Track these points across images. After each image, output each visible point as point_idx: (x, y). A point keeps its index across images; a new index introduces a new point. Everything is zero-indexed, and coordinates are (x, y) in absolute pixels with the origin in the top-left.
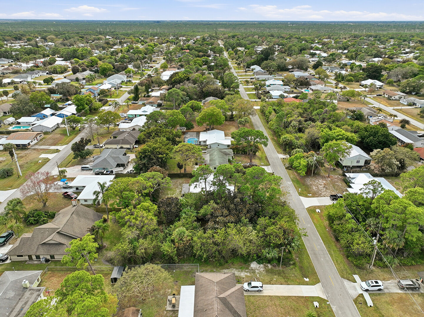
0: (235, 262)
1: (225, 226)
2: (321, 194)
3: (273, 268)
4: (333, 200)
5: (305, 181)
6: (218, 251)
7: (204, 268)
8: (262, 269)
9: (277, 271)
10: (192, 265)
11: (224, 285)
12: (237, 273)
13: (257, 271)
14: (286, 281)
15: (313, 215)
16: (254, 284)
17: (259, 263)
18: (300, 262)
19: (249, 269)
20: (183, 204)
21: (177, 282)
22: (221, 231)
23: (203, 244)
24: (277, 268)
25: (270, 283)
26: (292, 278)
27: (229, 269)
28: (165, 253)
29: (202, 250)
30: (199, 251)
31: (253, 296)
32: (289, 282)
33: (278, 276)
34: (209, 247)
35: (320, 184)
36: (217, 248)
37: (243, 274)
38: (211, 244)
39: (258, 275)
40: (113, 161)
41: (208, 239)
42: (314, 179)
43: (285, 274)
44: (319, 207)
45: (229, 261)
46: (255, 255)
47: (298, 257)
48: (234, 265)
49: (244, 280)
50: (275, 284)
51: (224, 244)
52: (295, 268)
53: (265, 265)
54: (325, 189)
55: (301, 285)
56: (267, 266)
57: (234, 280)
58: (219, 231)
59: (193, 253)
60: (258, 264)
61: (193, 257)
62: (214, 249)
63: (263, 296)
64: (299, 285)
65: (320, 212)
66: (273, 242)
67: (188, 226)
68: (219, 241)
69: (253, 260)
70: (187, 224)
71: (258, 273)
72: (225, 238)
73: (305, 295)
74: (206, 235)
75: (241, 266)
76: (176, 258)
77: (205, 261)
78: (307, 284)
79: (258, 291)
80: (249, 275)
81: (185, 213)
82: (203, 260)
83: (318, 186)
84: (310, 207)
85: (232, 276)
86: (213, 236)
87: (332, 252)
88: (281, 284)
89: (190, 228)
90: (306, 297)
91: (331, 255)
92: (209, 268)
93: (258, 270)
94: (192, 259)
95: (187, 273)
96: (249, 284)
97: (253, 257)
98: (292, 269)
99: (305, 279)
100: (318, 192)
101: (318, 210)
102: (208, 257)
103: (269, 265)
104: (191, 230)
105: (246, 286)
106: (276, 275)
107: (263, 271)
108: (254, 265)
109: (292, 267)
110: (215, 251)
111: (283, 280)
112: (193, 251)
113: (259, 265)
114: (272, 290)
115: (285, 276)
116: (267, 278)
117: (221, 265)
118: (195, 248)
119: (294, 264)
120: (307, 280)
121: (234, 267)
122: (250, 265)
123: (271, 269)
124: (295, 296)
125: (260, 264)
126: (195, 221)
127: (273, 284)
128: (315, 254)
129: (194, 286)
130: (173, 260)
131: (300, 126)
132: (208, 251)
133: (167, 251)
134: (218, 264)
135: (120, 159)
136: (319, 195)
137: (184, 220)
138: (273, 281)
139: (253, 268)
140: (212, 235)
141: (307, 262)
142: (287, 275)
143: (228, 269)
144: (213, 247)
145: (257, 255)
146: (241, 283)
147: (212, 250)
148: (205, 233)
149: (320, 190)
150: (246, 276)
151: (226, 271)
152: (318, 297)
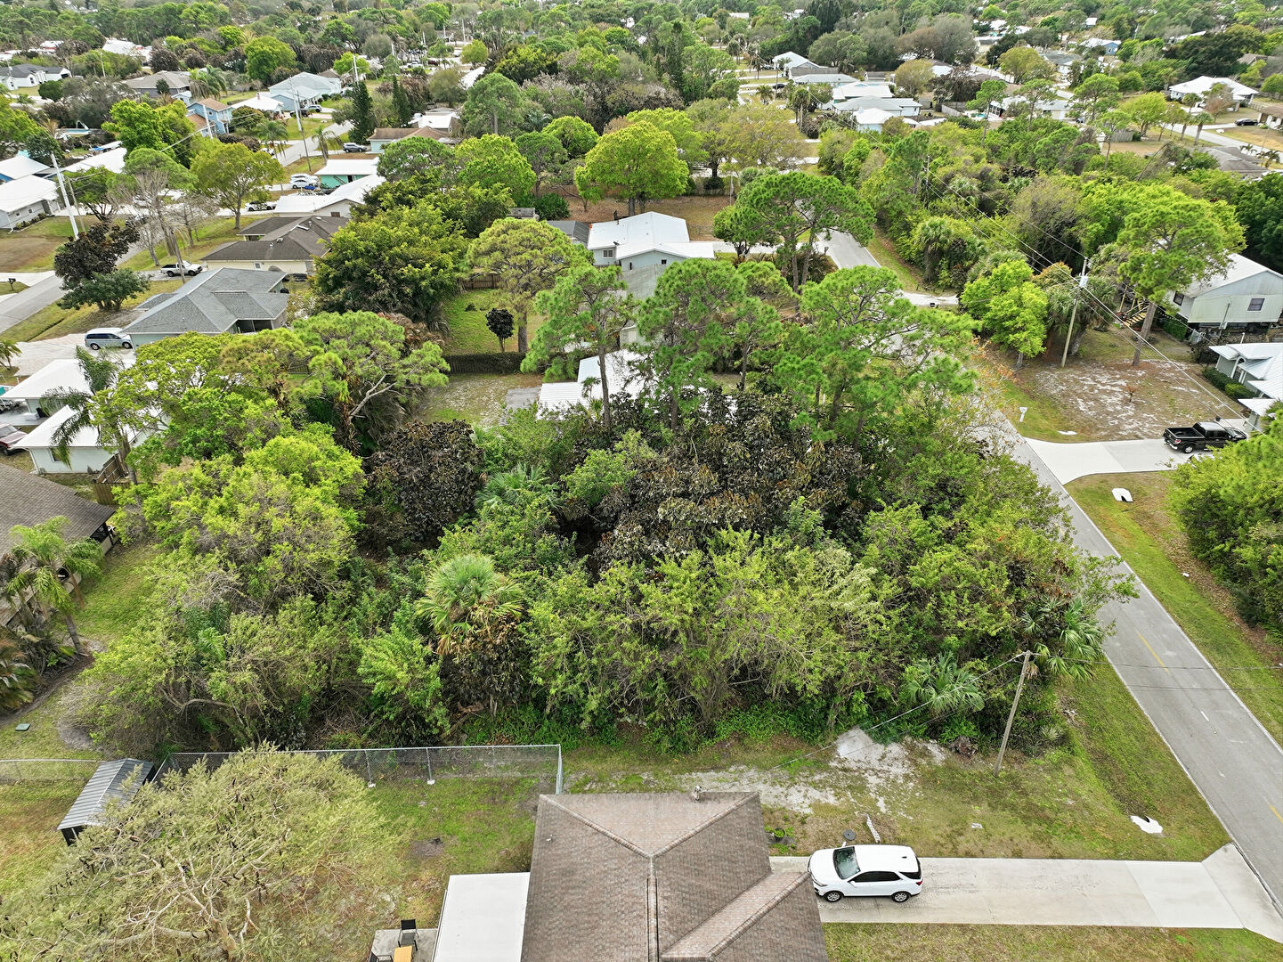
0: (753, 732)
1: (702, 546)
2: (1118, 428)
3: (958, 762)
4: (1182, 449)
5: (1035, 382)
6: (665, 676)
7: (591, 766)
8: (898, 770)
9: (982, 778)
10: (529, 751)
11: (699, 873)
12: (769, 794)
13: (873, 780)
14: (1038, 837)
15: (1101, 510)
16: (869, 857)
17: (881, 736)
18: (1089, 732)
19: (828, 769)
20: (489, 454)
21: (437, 841)
22: (683, 568)
23: (582, 639)
24: (979, 766)
25: (950, 847)
26: (1067, 816)
27: (723, 768)
28: (380, 687)
29: (575, 670)
30: (560, 679)
31: (871, 929)
32: (1056, 842)
33: (993, 807)
34: (617, 655)
35: (1104, 392)
36: (660, 658)
37: (799, 799)
38: (629, 639)
39: (881, 803)
40: (222, 308)
41: (608, 611)
42: (1071, 374)
43: (1024, 793)
44: (1122, 479)
45: (724, 730)
46: (861, 696)
47: (1070, 704)
48: (747, 749)
49: (809, 828)
50: (982, 854)
51: (696, 637)
52: (1071, 764)
53: (911, 748)
54: (1131, 409)
55: (1128, 857)
56: (925, 754)
57: (757, 838)
58: (669, 567)
59: (526, 686)
60: (876, 740)
61: (531, 707)
62: (642, 668)
63: (927, 927)
64: (1116, 857)
65: (1129, 498)
66: (960, 624)
67: (508, 551)
68: (673, 619)
69: (848, 721)
70: (507, 541)
71: (881, 791)
72: (706, 605)
73: (1166, 921)
74: (599, 592)
75: (785, 750)
76: (440, 711)
77: (597, 729)
78: (1156, 851)
79: (892, 897)
80: (832, 800)
81: (501, 493)
82: (584, 725)
83: (1096, 400)
84: (1080, 479)
85: (744, 812)
86: (638, 598)
87: (1244, 676)
88: (1018, 855)
89: (521, 563)
90: (1174, 932)
91: (1245, 693)
92: (614, 764)
93: (876, 773)
94: (529, 715)
95: (498, 792)
96: (842, 856)
97: (849, 704)
98: (1058, 767)
99: (1136, 820)
100: (1104, 421)
101: (1118, 493)
102: (611, 711)
103: (933, 747)
104: (526, 569)
105: (822, 867)
106: (976, 799)
107: (907, 777)
108: (853, 747)
109: (1054, 754)
110: (651, 677)
111: (1021, 833)
112: (528, 677)
113: (880, 749)
114: (973, 889)
115: (1030, 807)
116: (933, 821)
117: (680, 747)
118: (539, 663)
119: (1064, 740)
120: (1153, 827)
121: (748, 757)
122: (834, 748)
123: (948, 767)
124: (1112, 930)
125: (884, 742)
126: (549, 528)
127: (968, 855)
128: (1159, 688)
129: (525, 877)
130: (426, 726)
131: (987, 194)
132: (612, 677)
133: (390, 677)
134: (666, 744)
135: (252, 303)
136: (1113, 434)
137: (490, 525)
138: (969, 835)
139: (853, 766)
140: (634, 589)
141: (1129, 730)
142: (1037, 800)
143: (716, 768)
144: (637, 656)
145: (870, 698)
146: (794, 851)
147: (630, 670)
148: (594, 579)
149: (1108, 413)
150: (816, 806)
151: (707, 781)
152: (1244, 933)
